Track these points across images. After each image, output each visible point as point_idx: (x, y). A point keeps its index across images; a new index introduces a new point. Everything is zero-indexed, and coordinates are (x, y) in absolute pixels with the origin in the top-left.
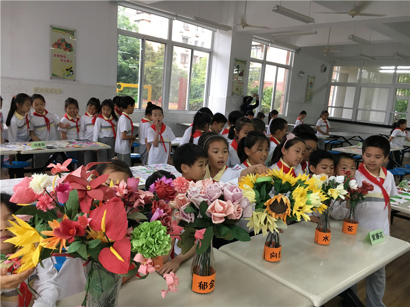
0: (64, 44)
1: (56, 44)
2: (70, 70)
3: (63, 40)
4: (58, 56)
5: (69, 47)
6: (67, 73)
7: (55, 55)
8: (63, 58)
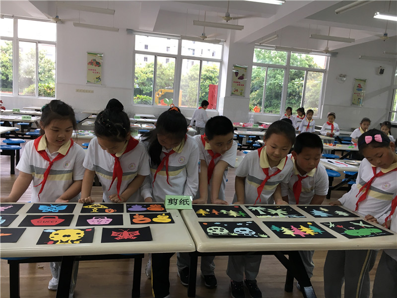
0: (95, 62)
1: (90, 63)
2: (99, 78)
3: (95, 60)
4: (91, 70)
5: (98, 64)
6: (96, 80)
7: (89, 70)
8: (94, 71)
